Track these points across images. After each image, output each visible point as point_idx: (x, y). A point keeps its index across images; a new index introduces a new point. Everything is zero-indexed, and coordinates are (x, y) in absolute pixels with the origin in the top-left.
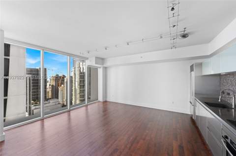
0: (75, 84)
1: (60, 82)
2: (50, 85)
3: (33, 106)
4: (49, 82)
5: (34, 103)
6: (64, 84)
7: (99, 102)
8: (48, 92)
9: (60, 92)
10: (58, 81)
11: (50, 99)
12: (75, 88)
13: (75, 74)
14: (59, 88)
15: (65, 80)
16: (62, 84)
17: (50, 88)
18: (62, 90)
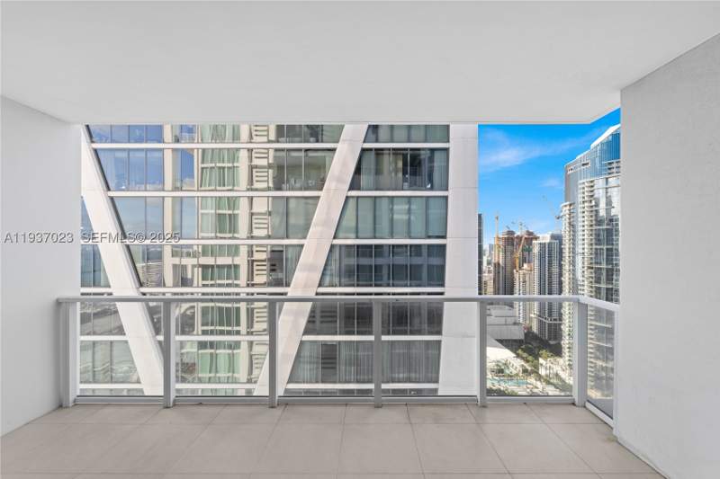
0: (573, 263)
2: (489, 263)
4: (488, 253)
6: (530, 262)
8: (486, 282)
9: (517, 286)
14: (516, 276)
15: (536, 250)
16: (524, 261)
17: (489, 272)
18: (524, 282)
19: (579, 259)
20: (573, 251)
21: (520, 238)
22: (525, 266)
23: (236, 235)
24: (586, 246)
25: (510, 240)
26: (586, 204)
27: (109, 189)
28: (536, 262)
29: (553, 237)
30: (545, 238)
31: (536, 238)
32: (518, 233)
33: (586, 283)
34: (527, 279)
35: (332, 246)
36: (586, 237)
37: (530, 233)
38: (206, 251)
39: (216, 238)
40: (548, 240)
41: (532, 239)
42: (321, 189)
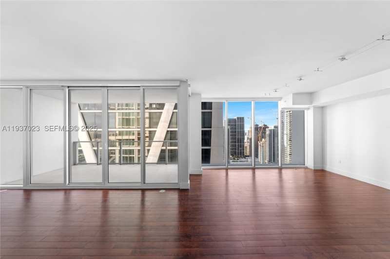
0: (282, 138)
1: (260, 135)
2: (248, 139)
3: (231, 161)
4: (247, 134)
5: (232, 158)
6: (265, 138)
7: (307, 168)
8: (246, 147)
9: (259, 149)
10: (257, 134)
11: (248, 156)
12: (283, 145)
13: (282, 122)
14: (259, 144)
15: (268, 133)
16: (263, 138)
17: (248, 142)
18: (263, 147)
19: (285, 136)
20: (283, 133)
21: (261, 127)
22: (263, 140)
23: (130, 127)
24: (288, 131)
25: (257, 128)
26: (288, 113)
27: (80, 109)
28: (267, 138)
29: (275, 127)
30: (272, 127)
31: (268, 128)
32: (260, 125)
33: (288, 147)
34: (264, 145)
35: (168, 131)
36: (288, 127)
37: (265, 125)
38: (121, 133)
39: (123, 128)
40: (273, 128)
41: (266, 128)
42: (163, 109)
